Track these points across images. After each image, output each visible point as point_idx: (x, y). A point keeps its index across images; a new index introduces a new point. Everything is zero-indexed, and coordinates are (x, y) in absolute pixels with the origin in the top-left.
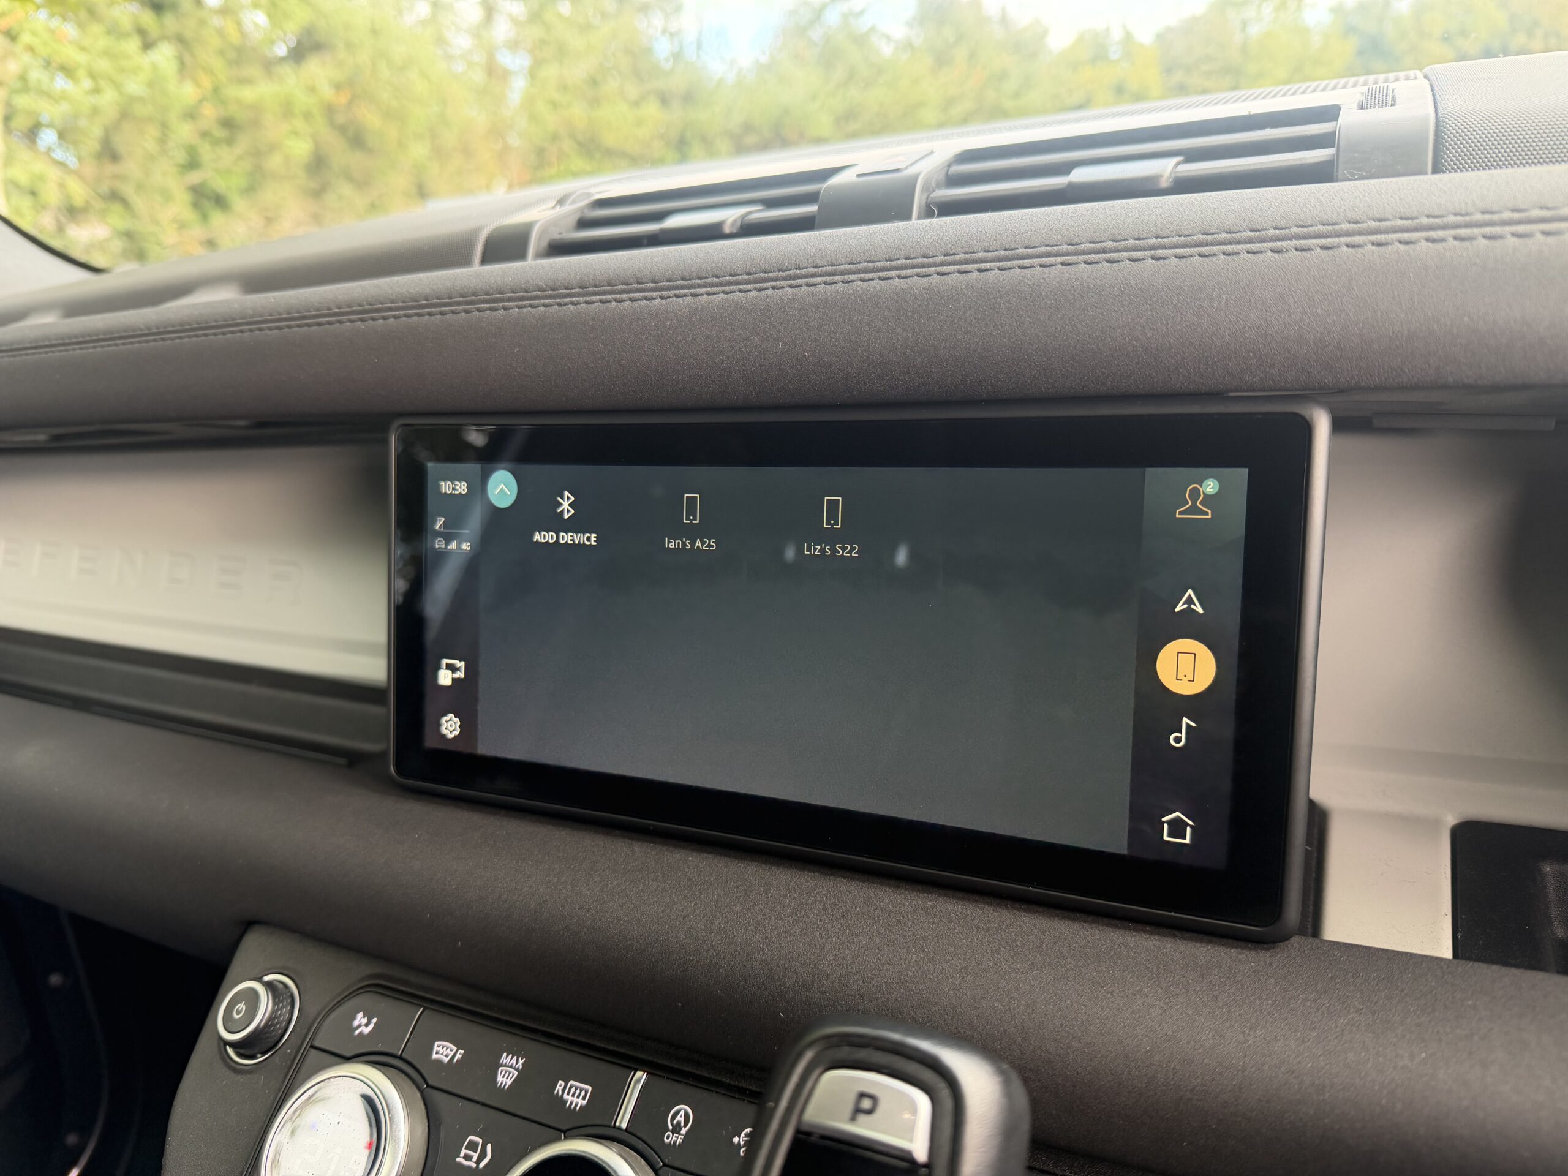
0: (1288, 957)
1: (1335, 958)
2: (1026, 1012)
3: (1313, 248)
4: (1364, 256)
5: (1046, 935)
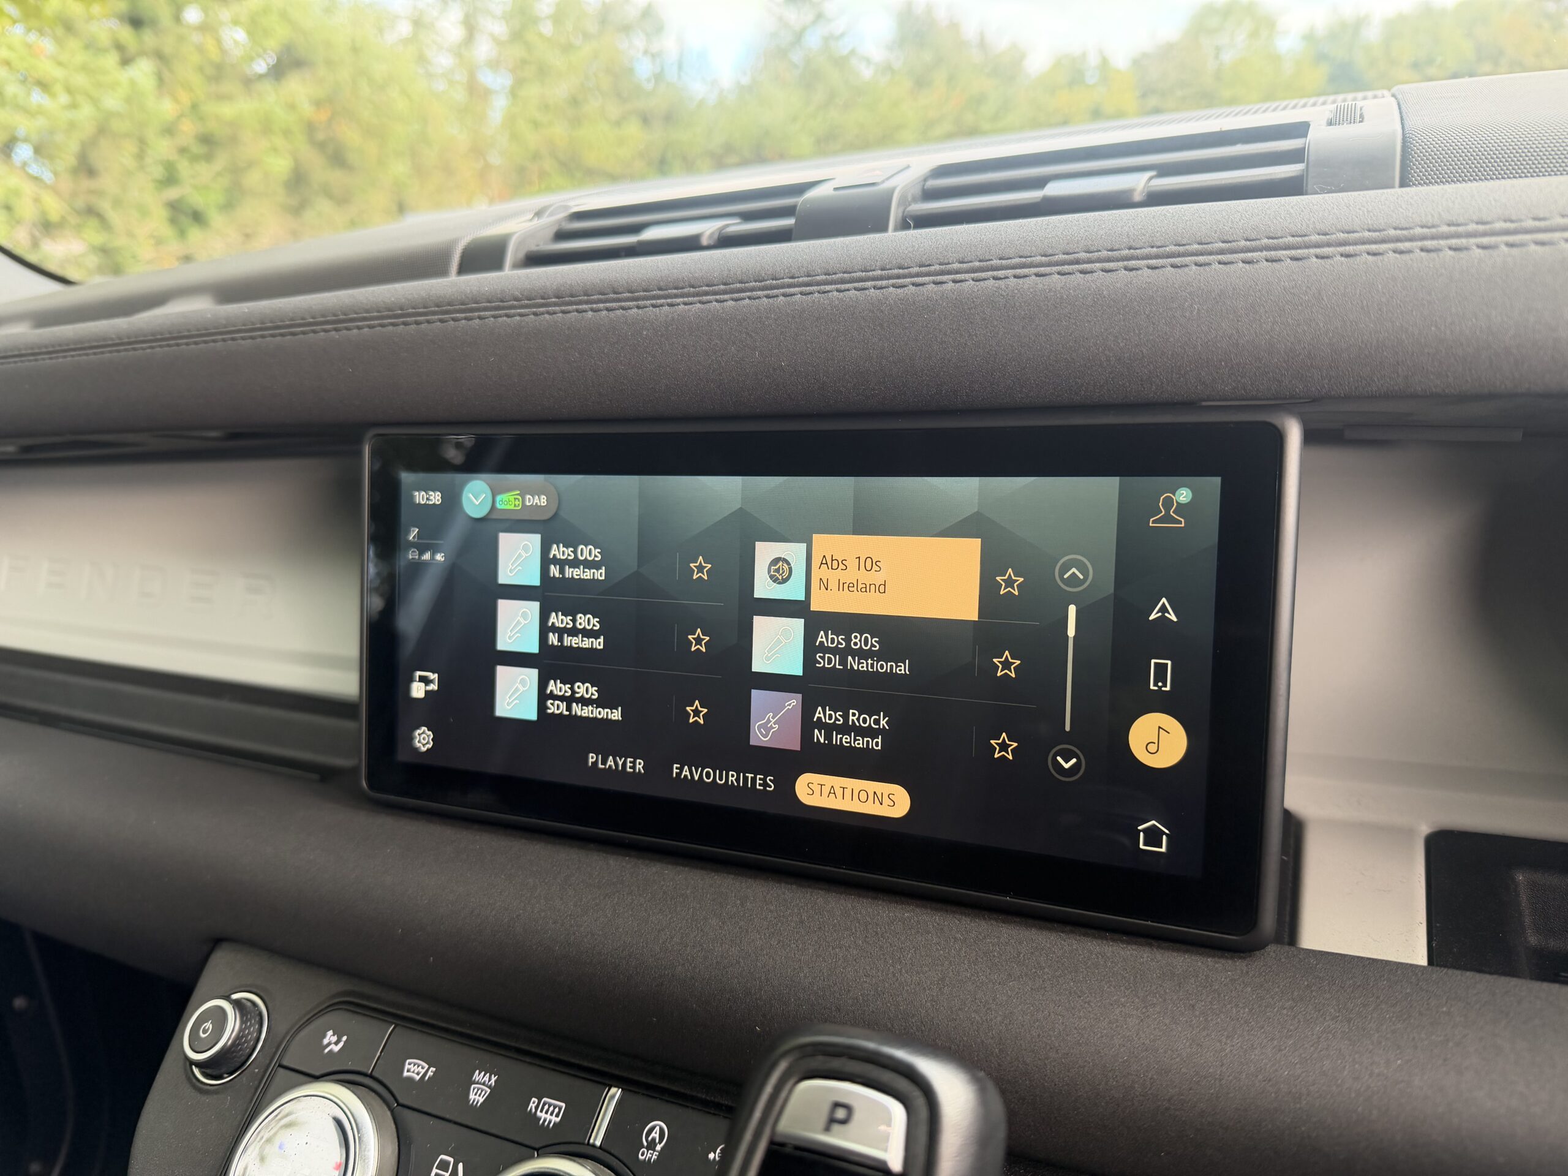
0: (1264, 965)
1: (1311, 965)
2: (1003, 1023)
3: (1283, 259)
4: (1333, 267)
5: (1023, 945)
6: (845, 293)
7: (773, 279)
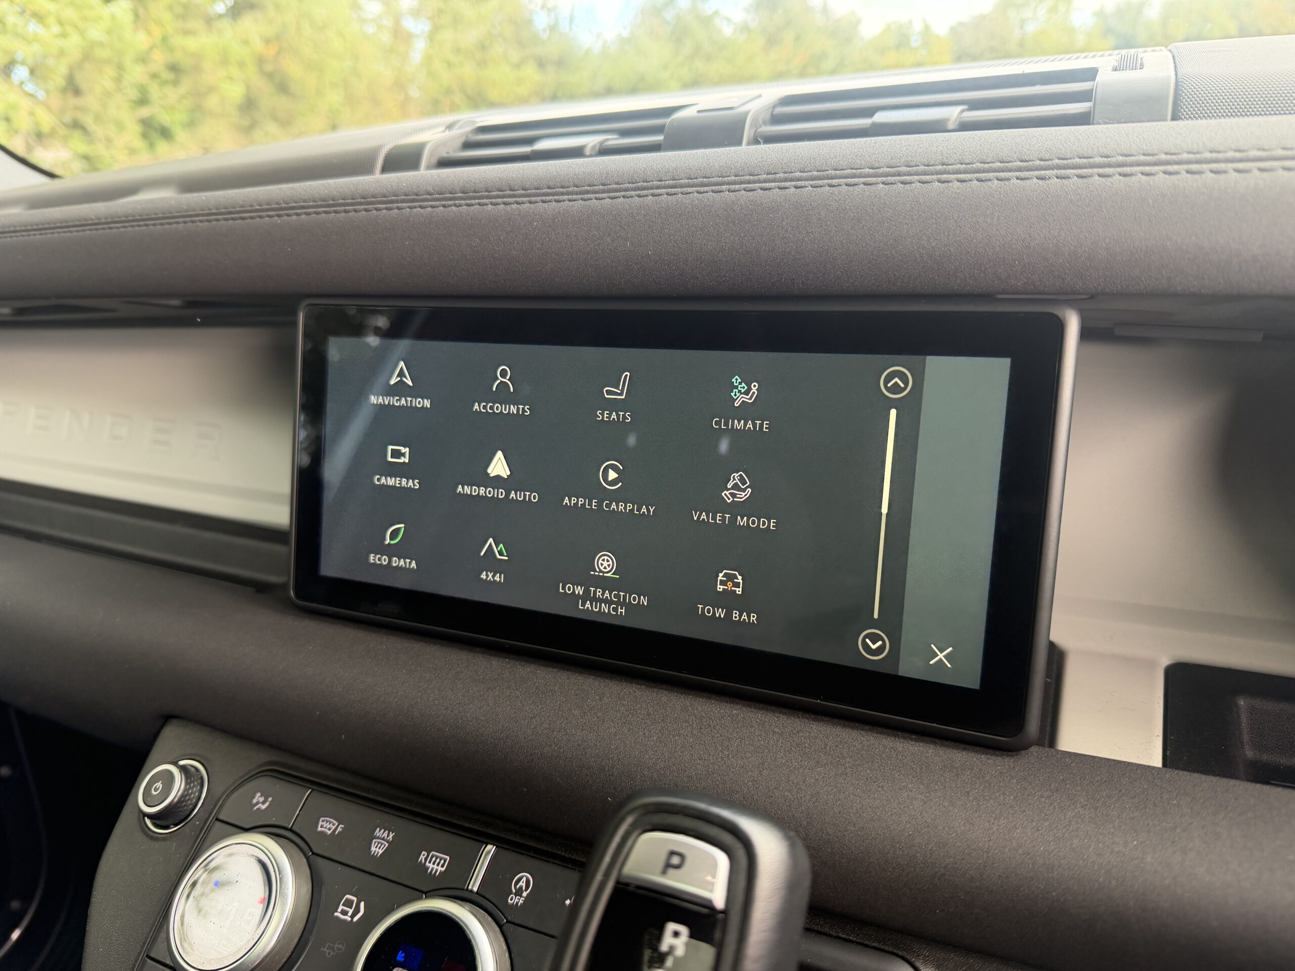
0: (1028, 762)
1: (1066, 764)
2: (811, 800)
3: (1071, 176)
4: (1113, 184)
5: (830, 739)
6: (703, 194)
7: (644, 182)
